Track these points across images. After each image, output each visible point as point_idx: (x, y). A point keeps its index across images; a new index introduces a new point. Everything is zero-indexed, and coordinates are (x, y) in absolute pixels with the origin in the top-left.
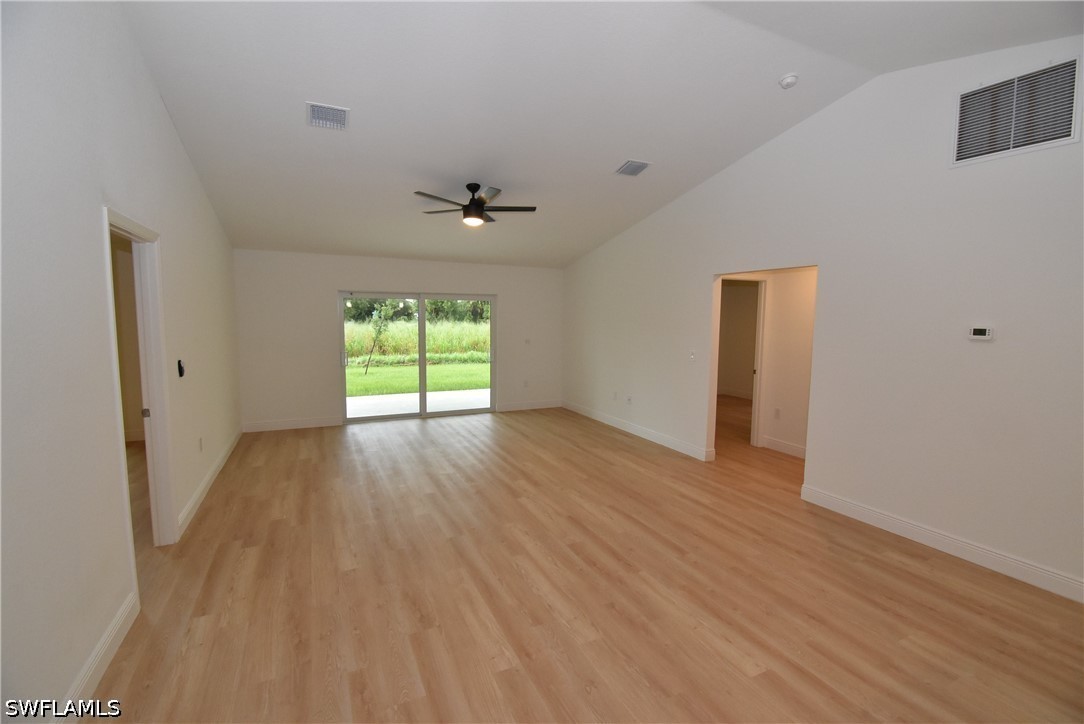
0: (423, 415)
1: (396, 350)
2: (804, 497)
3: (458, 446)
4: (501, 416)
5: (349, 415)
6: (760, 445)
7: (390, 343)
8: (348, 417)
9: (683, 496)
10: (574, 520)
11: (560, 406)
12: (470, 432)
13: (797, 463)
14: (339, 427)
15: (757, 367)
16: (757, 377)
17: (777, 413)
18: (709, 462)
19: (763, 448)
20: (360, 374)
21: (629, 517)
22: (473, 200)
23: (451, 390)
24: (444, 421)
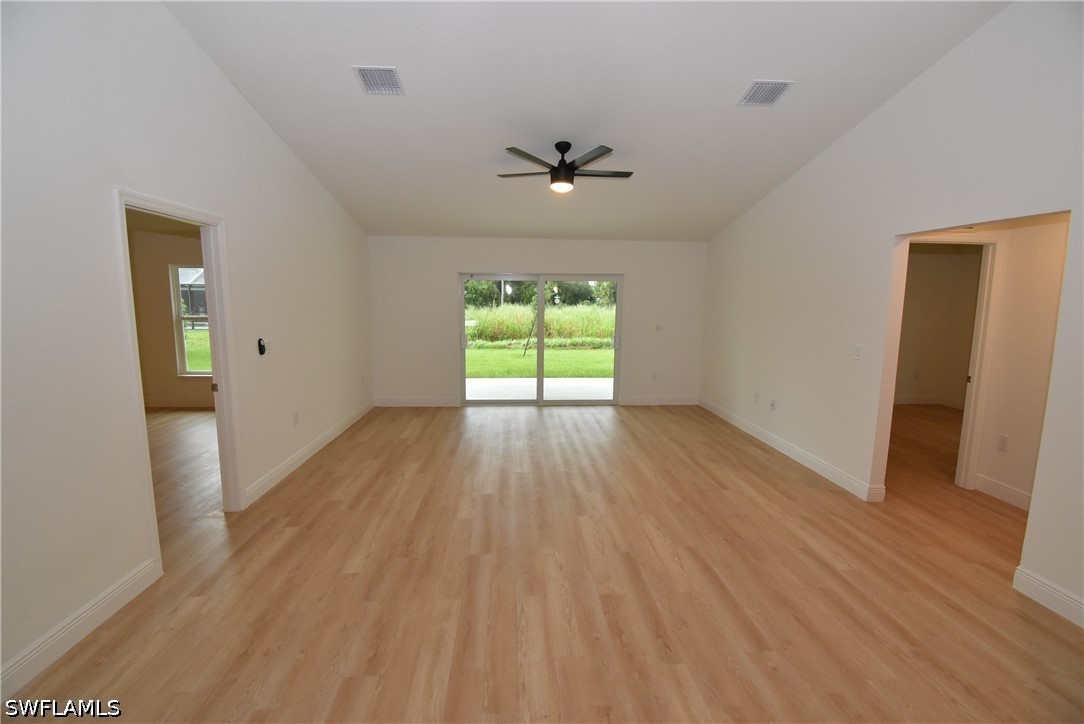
0: (540, 403)
1: (560, 334)
2: (1016, 585)
3: (554, 441)
4: (623, 410)
5: (468, 397)
6: (970, 486)
7: (554, 326)
8: (468, 398)
9: (807, 550)
10: (631, 562)
11: (697, 403)
12: (576, 425)
13: (1014, 518)
14: (455, 409)
15: (974, 372)
16: (972, 387)
17: (1002, 445)
18: (874, 504)
19: (975, 493)
20: (518, 356)
21: (707, 569)
22: (562, 161)
23: (589, 377)
24: (556, 411)
